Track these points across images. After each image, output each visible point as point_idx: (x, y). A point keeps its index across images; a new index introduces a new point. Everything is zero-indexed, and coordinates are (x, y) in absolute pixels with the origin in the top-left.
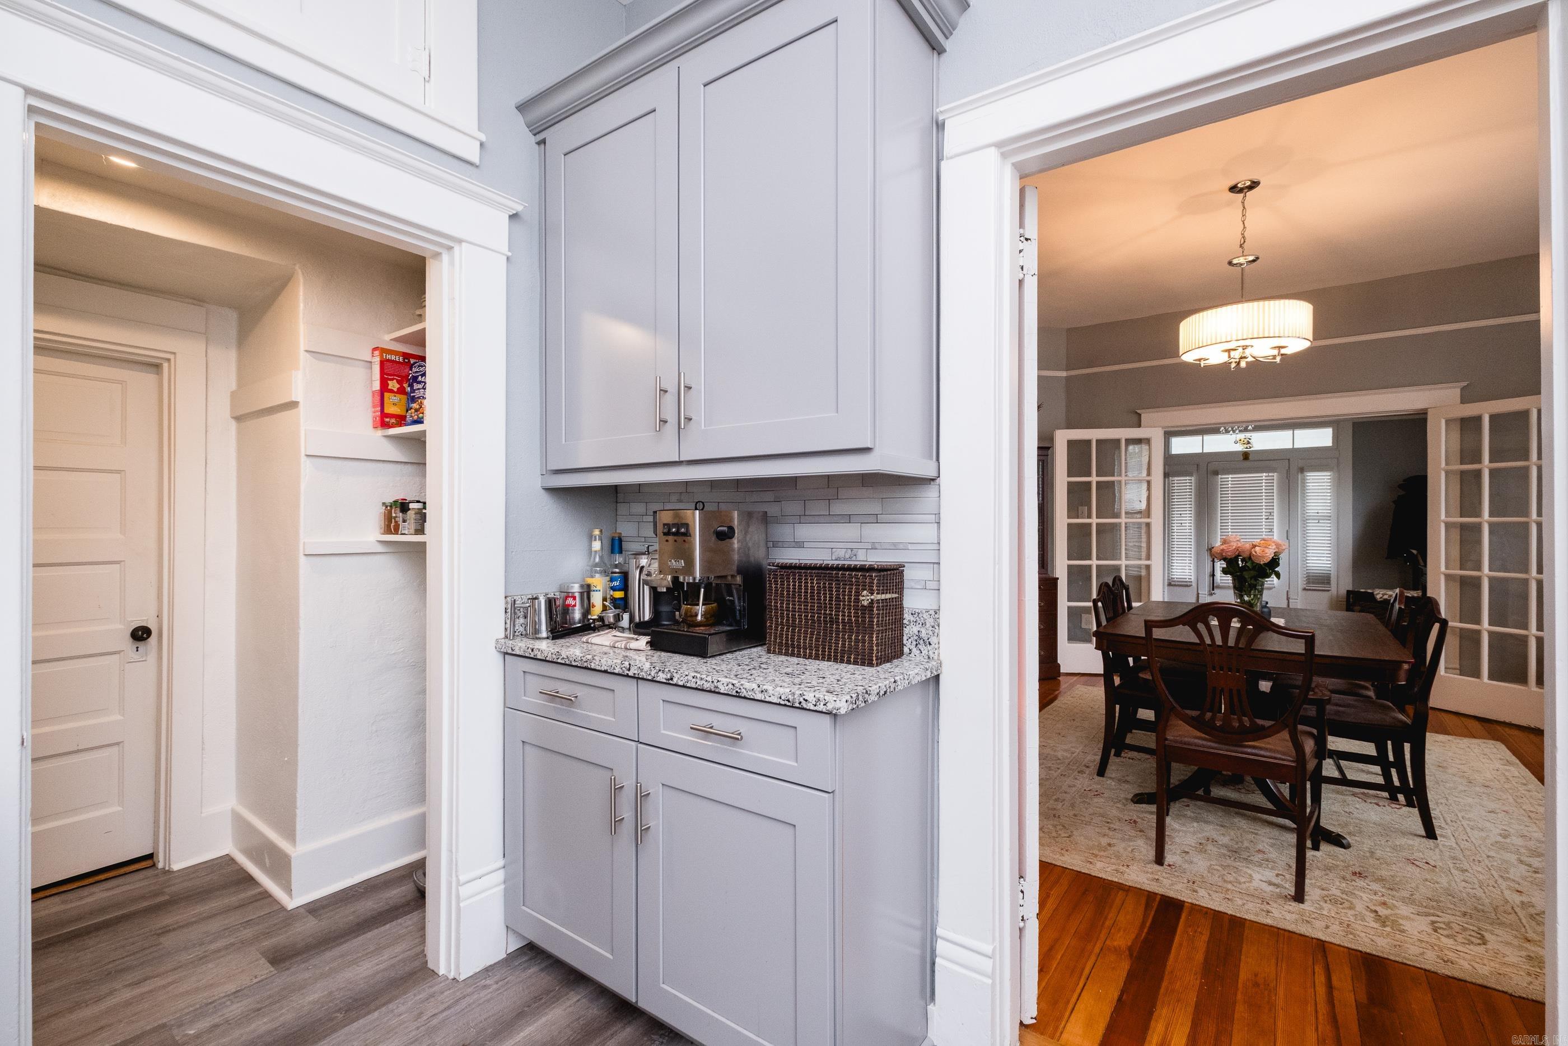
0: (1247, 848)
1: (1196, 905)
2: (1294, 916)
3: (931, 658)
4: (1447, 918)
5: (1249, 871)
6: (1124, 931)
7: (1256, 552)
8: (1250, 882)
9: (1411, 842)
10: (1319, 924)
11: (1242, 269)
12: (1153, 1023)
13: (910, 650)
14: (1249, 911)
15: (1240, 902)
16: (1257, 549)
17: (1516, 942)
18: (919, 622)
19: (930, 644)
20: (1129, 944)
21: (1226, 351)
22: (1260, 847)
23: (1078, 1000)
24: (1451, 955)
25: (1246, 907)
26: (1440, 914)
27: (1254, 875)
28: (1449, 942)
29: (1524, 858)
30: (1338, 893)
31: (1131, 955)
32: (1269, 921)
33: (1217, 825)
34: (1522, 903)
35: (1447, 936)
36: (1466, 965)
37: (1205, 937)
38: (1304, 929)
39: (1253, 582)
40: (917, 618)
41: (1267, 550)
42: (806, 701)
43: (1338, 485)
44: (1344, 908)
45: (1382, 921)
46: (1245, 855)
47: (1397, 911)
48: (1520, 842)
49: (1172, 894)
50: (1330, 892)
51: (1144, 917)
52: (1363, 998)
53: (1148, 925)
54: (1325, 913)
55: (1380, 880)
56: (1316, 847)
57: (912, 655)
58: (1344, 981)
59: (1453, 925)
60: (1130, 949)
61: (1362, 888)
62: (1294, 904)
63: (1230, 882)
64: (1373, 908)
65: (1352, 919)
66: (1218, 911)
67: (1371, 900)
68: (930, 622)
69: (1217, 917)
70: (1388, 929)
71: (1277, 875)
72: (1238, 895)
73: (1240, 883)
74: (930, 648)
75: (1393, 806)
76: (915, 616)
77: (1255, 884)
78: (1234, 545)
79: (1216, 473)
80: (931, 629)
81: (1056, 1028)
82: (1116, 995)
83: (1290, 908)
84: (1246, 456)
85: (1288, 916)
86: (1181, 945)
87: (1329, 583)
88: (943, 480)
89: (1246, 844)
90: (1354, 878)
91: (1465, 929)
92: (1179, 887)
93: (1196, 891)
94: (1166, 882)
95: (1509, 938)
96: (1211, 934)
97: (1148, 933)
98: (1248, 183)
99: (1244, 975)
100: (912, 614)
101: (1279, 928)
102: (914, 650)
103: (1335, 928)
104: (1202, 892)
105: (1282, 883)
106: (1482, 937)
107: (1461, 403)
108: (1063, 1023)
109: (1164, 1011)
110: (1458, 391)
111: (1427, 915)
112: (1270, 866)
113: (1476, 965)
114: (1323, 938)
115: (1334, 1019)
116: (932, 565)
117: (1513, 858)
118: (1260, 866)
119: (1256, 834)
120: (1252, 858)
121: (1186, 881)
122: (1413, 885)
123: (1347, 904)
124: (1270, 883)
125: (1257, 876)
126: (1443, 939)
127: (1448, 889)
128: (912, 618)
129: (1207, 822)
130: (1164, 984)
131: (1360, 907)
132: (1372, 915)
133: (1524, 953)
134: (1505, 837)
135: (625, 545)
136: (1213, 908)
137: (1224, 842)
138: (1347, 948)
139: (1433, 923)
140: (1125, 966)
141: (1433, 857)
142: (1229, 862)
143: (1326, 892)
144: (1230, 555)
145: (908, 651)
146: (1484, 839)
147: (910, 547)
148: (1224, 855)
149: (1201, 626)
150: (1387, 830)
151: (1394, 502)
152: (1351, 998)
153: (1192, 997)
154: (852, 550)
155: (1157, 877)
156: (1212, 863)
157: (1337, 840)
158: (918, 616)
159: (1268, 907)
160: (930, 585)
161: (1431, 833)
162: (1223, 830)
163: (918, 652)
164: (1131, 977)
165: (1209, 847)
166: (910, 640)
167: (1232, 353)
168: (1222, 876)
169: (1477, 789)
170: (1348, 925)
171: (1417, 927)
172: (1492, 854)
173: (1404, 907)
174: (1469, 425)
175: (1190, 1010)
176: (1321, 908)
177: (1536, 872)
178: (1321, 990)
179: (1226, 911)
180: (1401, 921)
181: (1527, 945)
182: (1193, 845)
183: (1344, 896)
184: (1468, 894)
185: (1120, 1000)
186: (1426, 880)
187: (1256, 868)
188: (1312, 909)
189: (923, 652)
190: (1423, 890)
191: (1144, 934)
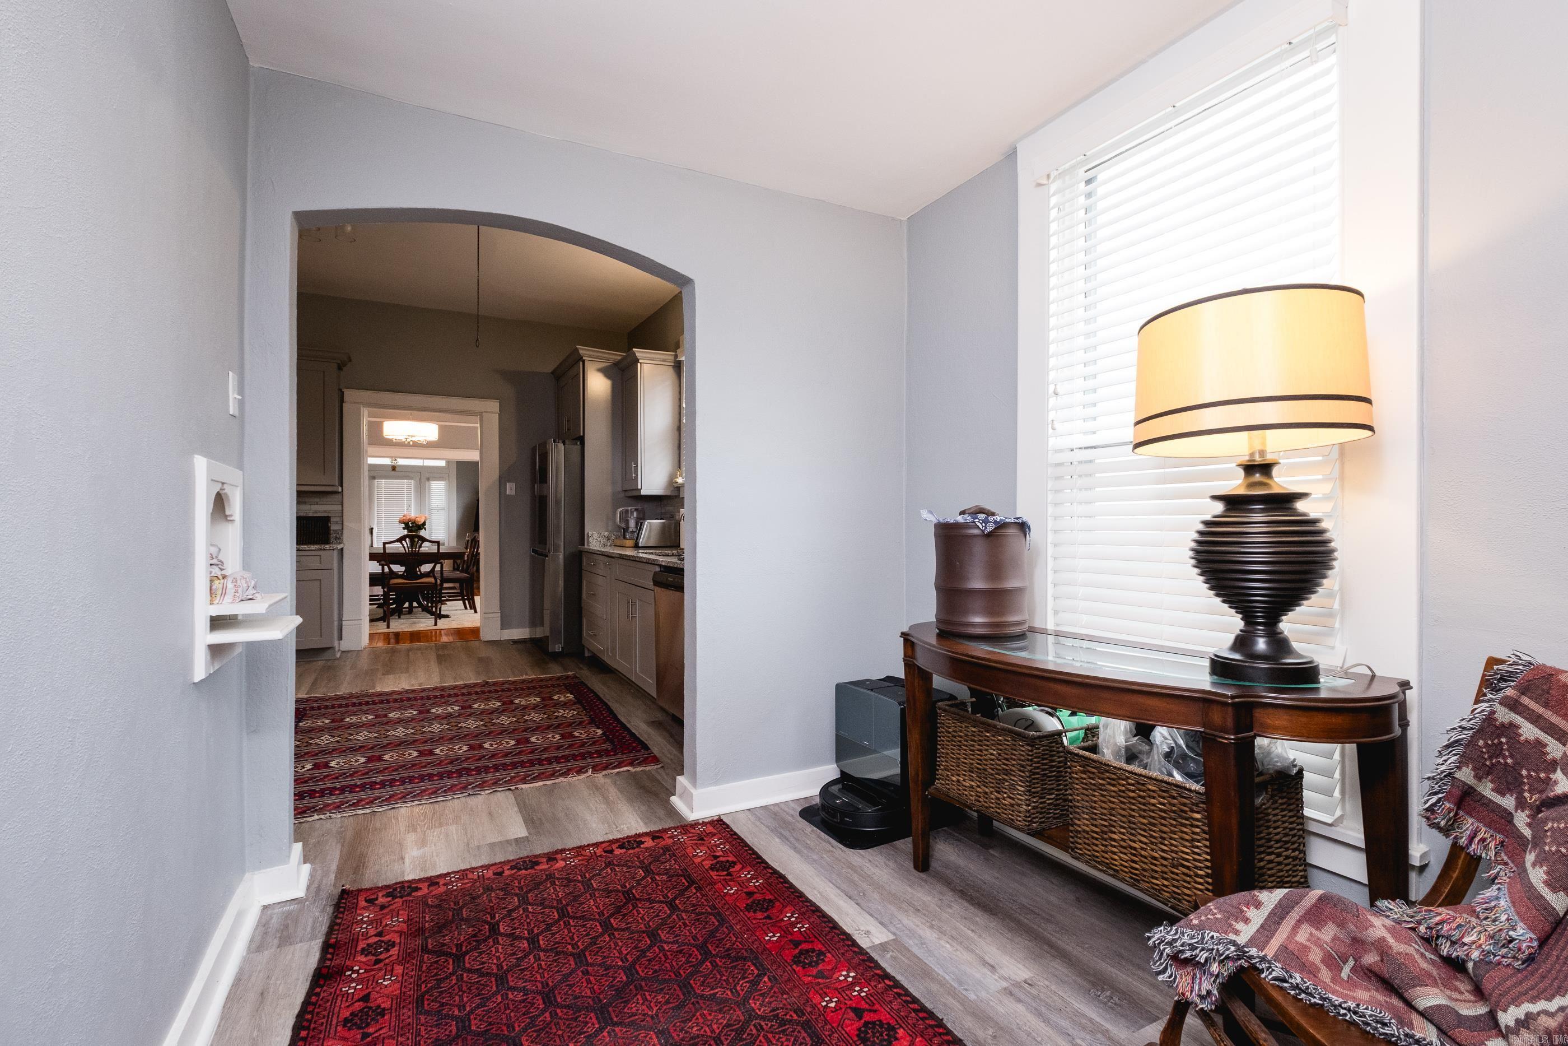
43: (448, 490)
56: (439, 619)
78: (407, 517)
79: (374, 478)
84: (394, 468)
144: (405, 521)
149: (402, 543)
157: (446, 616)
160: (339, 524)
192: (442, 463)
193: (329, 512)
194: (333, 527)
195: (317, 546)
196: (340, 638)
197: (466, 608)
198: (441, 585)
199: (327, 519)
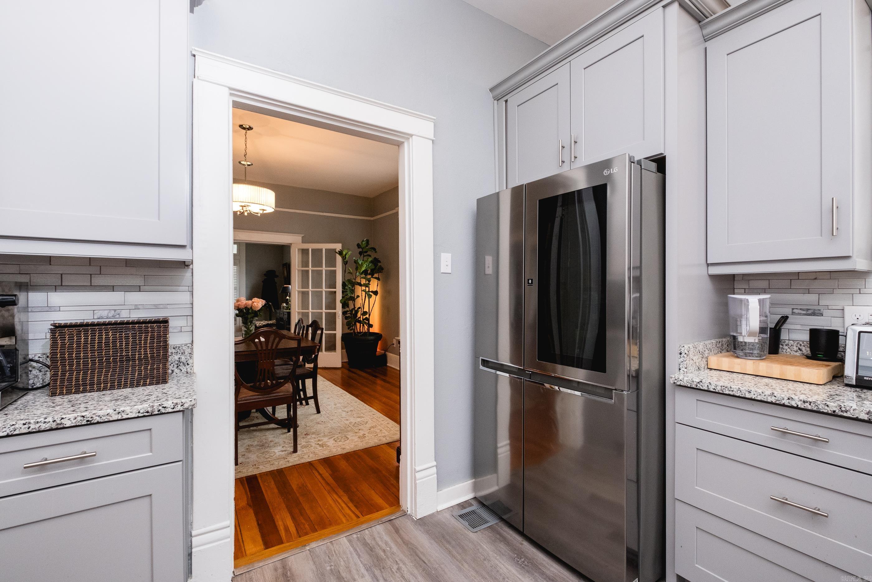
0: (265, 442)
1: (261, 473)
2: (297, 458)
3: (189, 373)
4: (336, 436)
5: (272, 450)
6: (240, 499)
7: (254, 305)
8: (275, 454)
9: (314, 417)
10: (306, 457)
11: (245, 167)
12: (277, 524)
13: (172, 371)
14: (282, 464)
15: (277, 463)
16: (255, 303)
17: (354, 435)
18: (179, 352)
19: (188, 364)
20: (246, 503)
21: (241, 206)
22: (270, 440)
23: (242, 537)
24: (343, 446)
25: (280, 464)
26: (334, 436)
27: (275, 451)
28: (340, 443)
29: (343, 410)
30: (305, 443)
31: (250, 506)
32: (291, 464)
33: (248, 438)
34: (349, 423)
35: (340, 441)
36: (348, 448)
37: (273, 483)
38: (303, 461)
39: (251, 319)
40: (178, 350)
41: (259, 304)
42: (165, 407)
44: (309, 448)
45: (322, 446)
46: (267, 445)
47: (324, 441)
48: (339, 405)
49: (250, 474)
50: (302, 445)
51: (244, 489)
52: (330, 472)
53: (248, 491)
54: (305, 452)
55: (313, 433)
57: (174, 373)
58: (323, 470)
59: (339, 437)
60: (248, 504)
61: (310, 438)
62: (294, 454)
63: (268, 458)
64: (317, 443)
65: (314, 450)
66: (271, 471)
67: (315, 441)
68: (188, 351)
69: (271, 473)
70: (325, 447)
71: (283, 447)
72: (275, 461)
73: (272, 456)
74: (187, 367)
75: (302, 407)
76: (177, 349)
77: (278, 454)
78: (244, 302)
80: (189, 355)
81: (242, 552)
82: (256, 524)
83: (294, 456)
85: (295, 459)
86: (266, 491)
88: (195, 263)
89: (264, 441)
90: (306, 436)
91: (342, 437)
92: (250, 470)
93: (259, 468)
94: (245, 470)
95: (352, 434)
96: (273, 480)
97: (251, 494)
98: (248, 127)
99: (294, 487)
100: (174, 348)
101: (294, 465)
102: (176, 370)
103: (311, 455)
104: (261, 467)
105: (286, 449)
106: (347, 438)
107: (302, 243)
108: (243, 549)
109: (278, 517)
110: (301, 238)
111: (331, 438)
112: (278, 445)
113: (350, 446)
114: (310, 461)
115: (328, 484)
116: (186, 317)
117: (340, 410)
118: (275, 447)
119: (266, 435)
120: (270, 445)
121: (252, 466)
122: (323, 430)
123: (309, 446)
124: (282, 451)
125: (276, 451)
126: (339, 443)
127: (332, 427)
128: (174, 351)
129: (244, 439)
130: (270, 508)
131: (313, 445)
132: (318, 445)
133: (357, 437)
134: (336, 405)
136: (268, 471)
137: (256, 444)
138: (318, 460)
139: (334, 439)
140: (251, 512)
141: (322, 419)
142: (263, 451)
143: (301, 445)
144: (242, 307)
145: (171, 372)
146: (331, 408)
147: (168, 306)
148: (259, 449)
151: (262, 282)
152: (327, 475)
153: (283, 506)
154: (115, 310)
155: (239, 471)
156: (257, 454)
158: (179, 349)
159: (287, 460)
160: (186, 329)
161: (318, 411)
162: (252, 440)
163: (179, 371)
164: (256, 514)
165: (251, 449)
166: (172, 365)
167: (244, 208)
168: (264, 457)
169: (321, 392)
170: (314, 452)
171: (331, 443)
172: (335, 412)
173: (325, 439)
174: (304, 252)
175: (286, 510)
176: (303, 451)
177: (348, 413)
178: (319, 477)
179: (274, 469)
180: (327, 443)
181: (357, 434)
182: (244, 451)
183: (307, 444)
184: (337, 426)
185: (258, 524)
186: (325, 427)
187: (274, 448)
188: (300, 453)
189: (183, 371)
190: (326, 431)
191: (249, 496)
194: (174, 340)
199: (159, 323)
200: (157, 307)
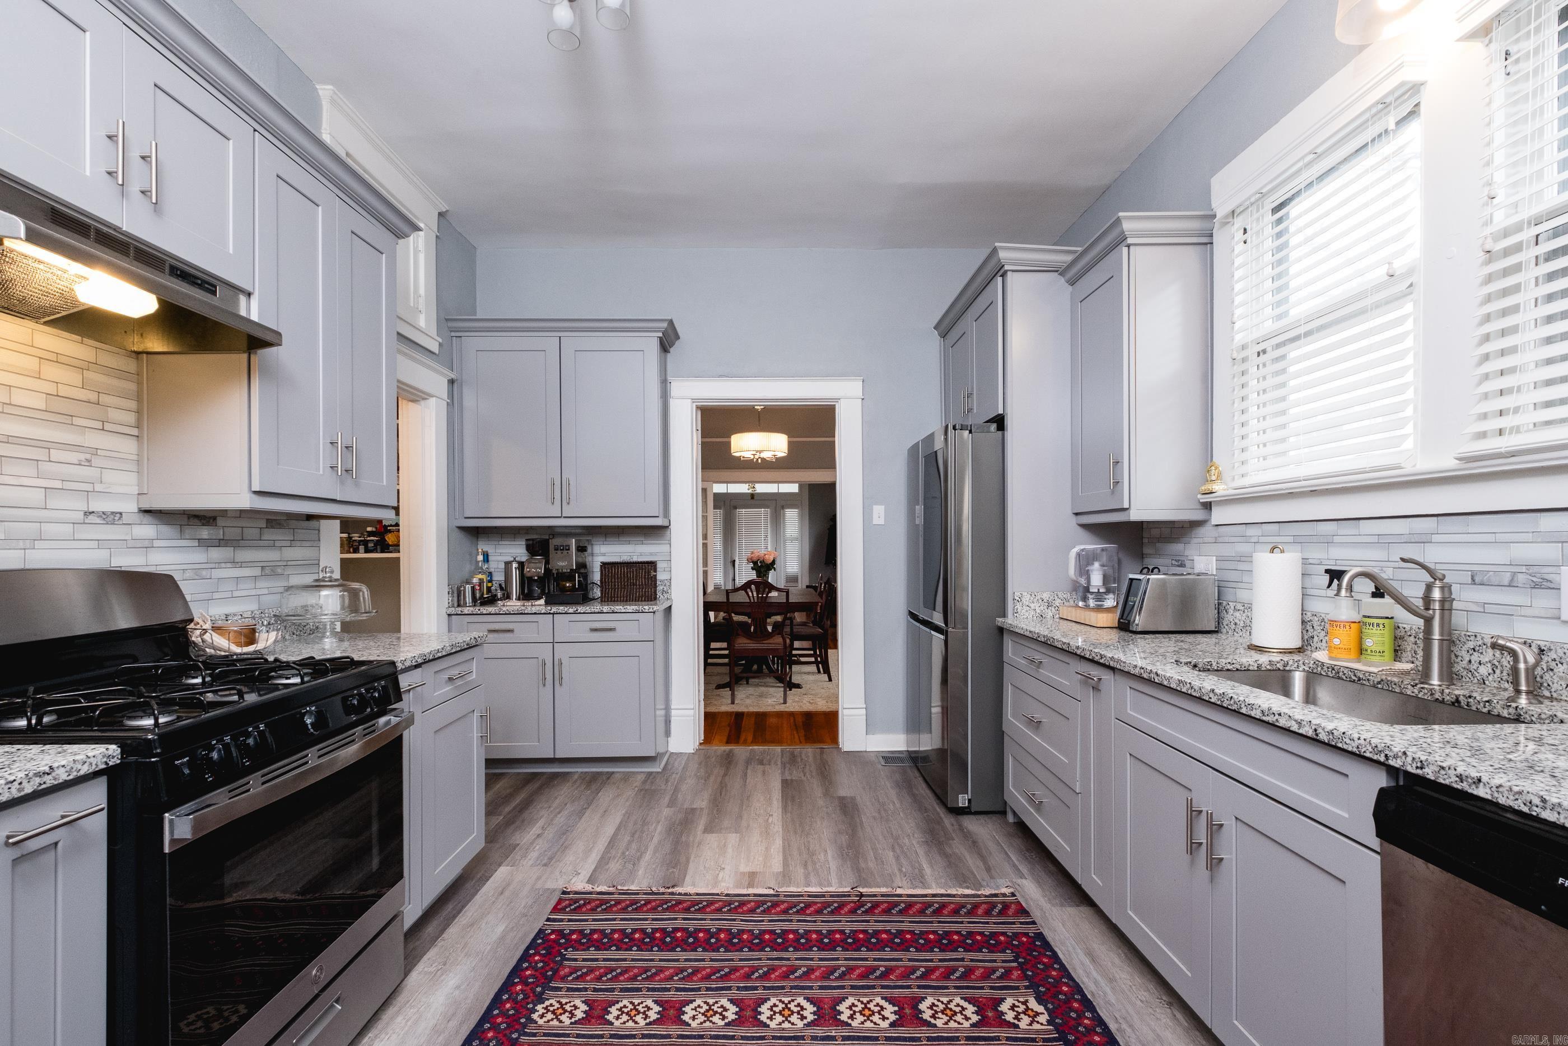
3: (668, 599)
5: (767, 698)
8: (767, 701)
10: (791, 708)
12: (741, 737)
13: (659, 596)
15: (764, 708)
16: (766, 557)
18: (663, 584)
19: (668, 594)
21: (753, 454)
22: (770, 693)
25: (767, 708)
27: (769, 699)
30: (798, 700)
32: (775, 710)
33: (753, 690)
38: (787, 710)
39: (765, 572)
41: (770, 557)
42: (645, 609)
43: (801, 517)
44: (800, 703)
45: (811, 703)
46: (765, 696)
49: (739, 711)
50: (795, 700)
52: (804, 719)
54: (793, 705)
55: (812, 694)
56: (790, 690)
57: (660, 598)
58: (799, 717)
60: (729, 724)
61: (806, 697)
62: (783, 705)
63: (761, 704)
64: (809, 701)
66: (757, 711)
67: (808, 699)
68: (668, 584)
69: (757, 714)
70: (813, 705)
71: (777, 698)
72: (764, 706)
77: (770, 702)
78: (757, 554)
79: (735, 508)
80: (669, 587)
82: (727, 734)
84: (752, 496)
85: (781, 708)
87: (797, 581)
88: (672, 527)
90: (803, 695)
92: (741, 708)
93: (748, 708)
99: (768, 723)
100: (660, 581)
102: (661, 596)
103: (796, 708)
104: (750, 708)
105: (779, 700)
112: (774, 695)
114: (793, 710)
116: (667, 561)
118: (771, 696)
119: (768, 690)
120: (767, 694)
121: (744, 706)
122: (822, 694)
124: (775, 700)
128: (660, 583)
131: (805, 701)
135: (490, 558)
136: (755, 710)
137: (757, 694)
138: (800, 711)
144: (755, 559)
147: (658, 554)
149: (748, 590)
150: (815, 681)
152: (800, 720)
154: (631, 555)
156: (753, 700)
157: (798, 686)
158: (663, 582)
159: (774, 707)
160: (666, 569)
161: (830, 680)
162: (755, 691)
163: (663, 597)
165: (751, 696)
166: (659, 592)
167: (755, 456)
168: (758, 702)
170: (801, 706)
171: (822, 703)
173: (819, 699)
175: (752, 732)
178: (792, 721)
179: (760, 711)
180: (817, 702)
182: (745, 697)
183: (800, 700)
187: (769, 697)
188: (789, 705)
189: (665, 597)
190: (825, 694)
192: (793, 488)
193: (655, 554)
194: (661, 576)
195: (635, 608)
196: (668, 733)
197: (819, 672)
198: (792, 644)
199: (652, 565)
200: (651, 554)
